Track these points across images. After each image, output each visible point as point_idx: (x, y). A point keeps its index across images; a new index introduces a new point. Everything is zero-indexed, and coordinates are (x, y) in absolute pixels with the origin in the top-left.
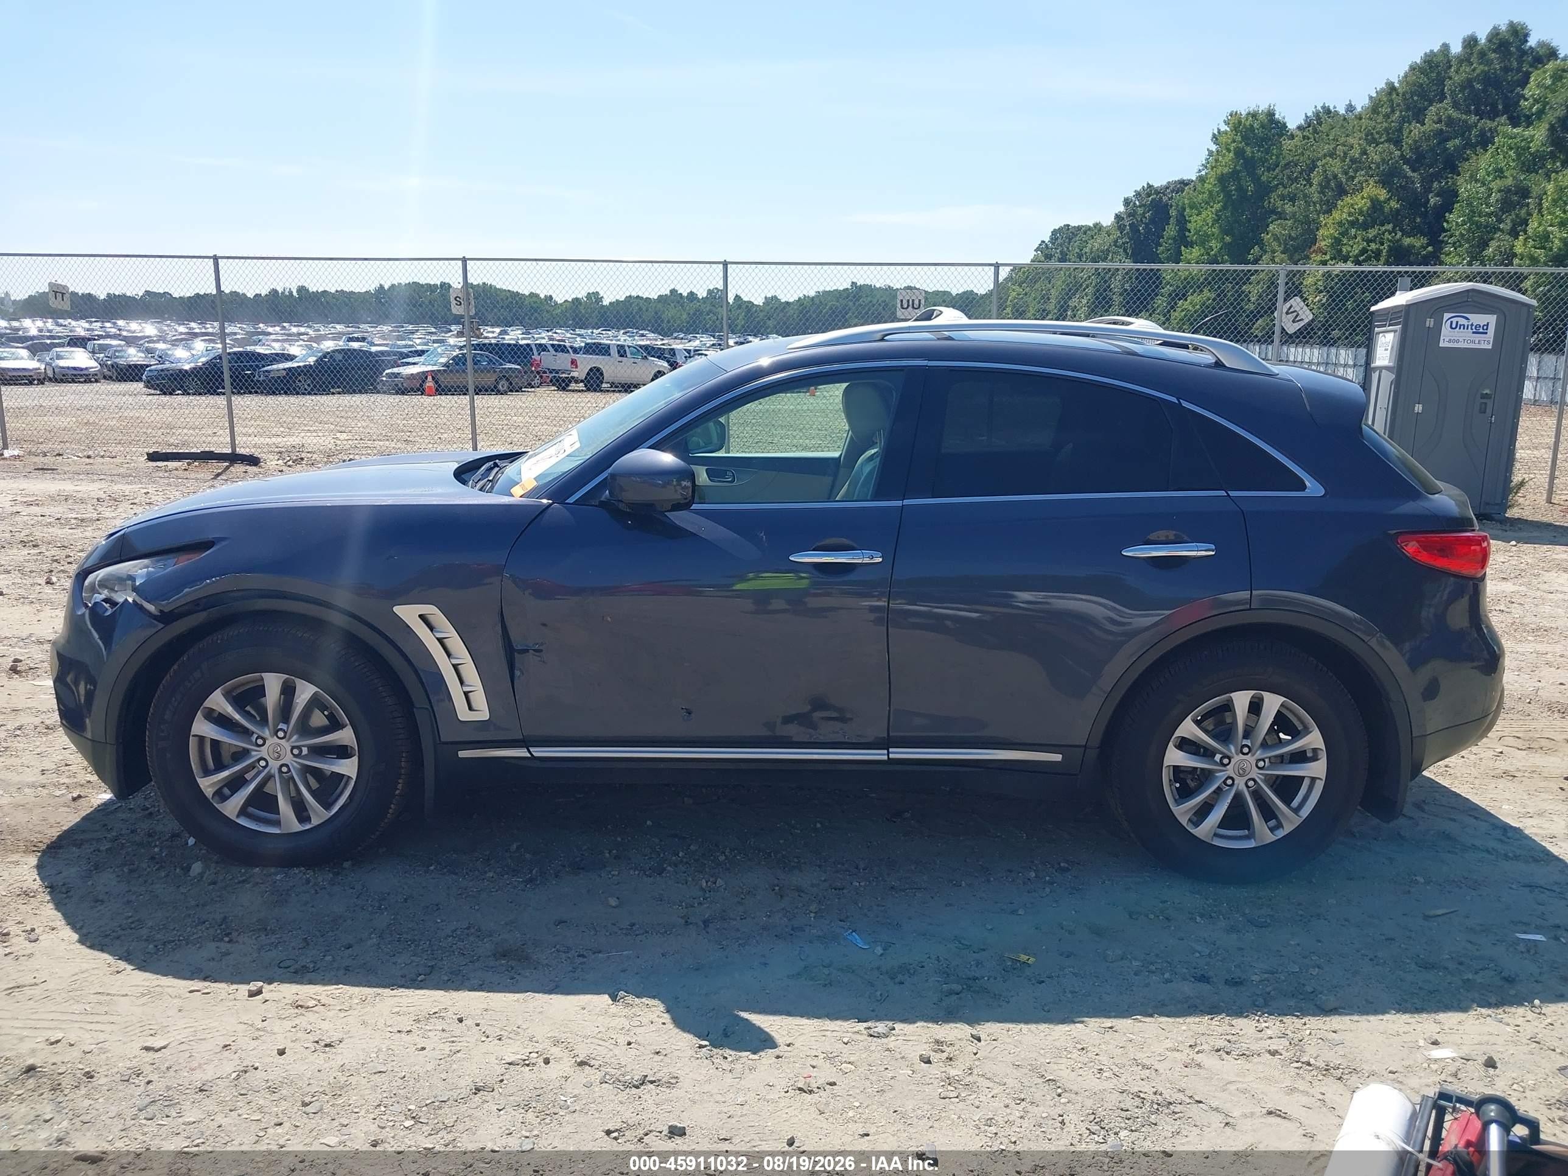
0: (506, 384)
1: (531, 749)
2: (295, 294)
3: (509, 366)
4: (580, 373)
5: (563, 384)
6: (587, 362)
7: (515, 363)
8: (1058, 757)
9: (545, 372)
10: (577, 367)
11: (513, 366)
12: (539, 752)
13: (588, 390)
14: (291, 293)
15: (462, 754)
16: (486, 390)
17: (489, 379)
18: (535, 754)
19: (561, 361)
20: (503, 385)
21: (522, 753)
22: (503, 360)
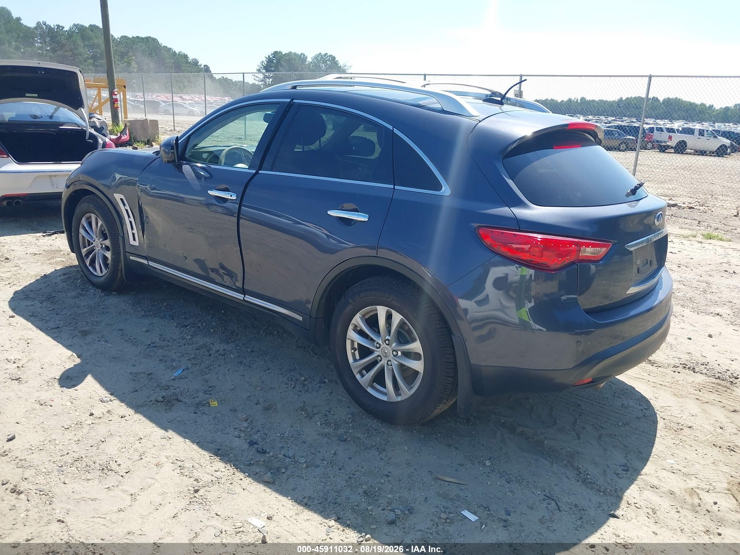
0: (625, 147)
1: (149, 262)
2: (579, 101)
3: (628, 137)
4: (673, 143)
5: (663, 149)
6: (677, 138)
7: (633, 136)
8: (300, 318)
9: (654, 142)
10: (671, 140)
11: (632, 137)
12: (151, 264)
13: (675, 153)
14: (577, 100)
15: (131, 258)
16: (615, 149)
17: (616, 143)
18: (150, 264)
19: (664, 137)
20: (623, 146)
21: (145, 262)
22: (625, 133)
